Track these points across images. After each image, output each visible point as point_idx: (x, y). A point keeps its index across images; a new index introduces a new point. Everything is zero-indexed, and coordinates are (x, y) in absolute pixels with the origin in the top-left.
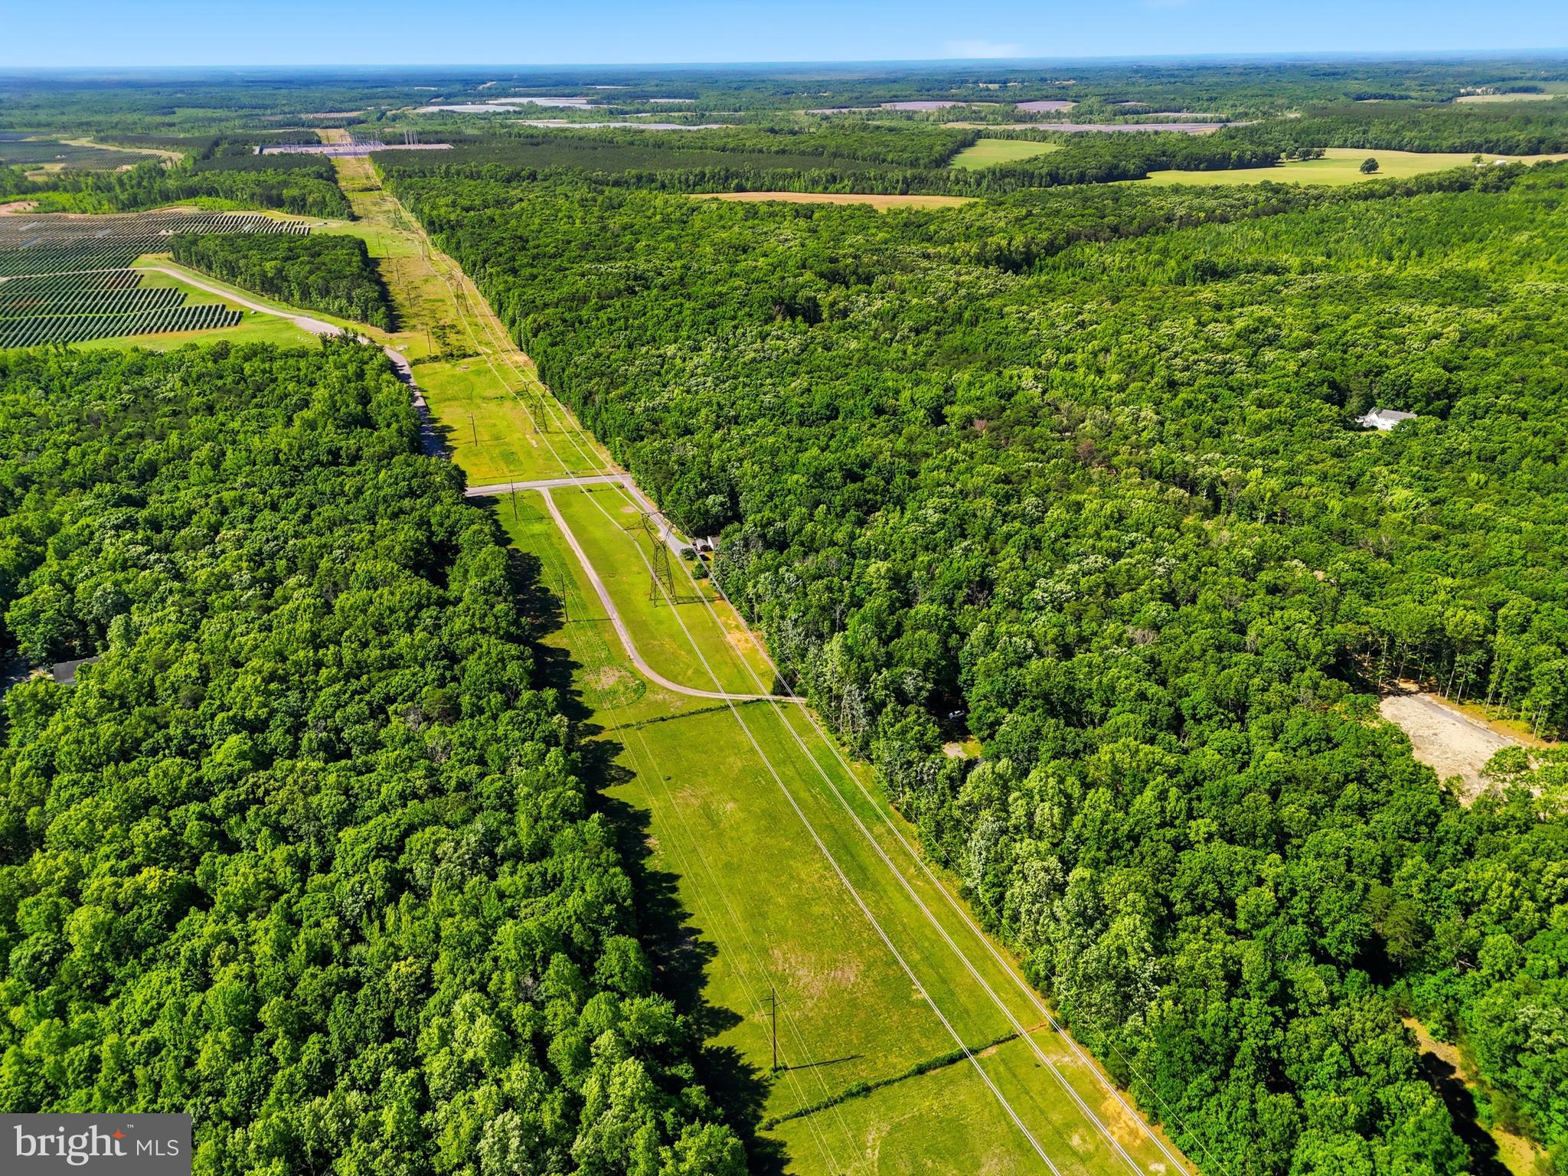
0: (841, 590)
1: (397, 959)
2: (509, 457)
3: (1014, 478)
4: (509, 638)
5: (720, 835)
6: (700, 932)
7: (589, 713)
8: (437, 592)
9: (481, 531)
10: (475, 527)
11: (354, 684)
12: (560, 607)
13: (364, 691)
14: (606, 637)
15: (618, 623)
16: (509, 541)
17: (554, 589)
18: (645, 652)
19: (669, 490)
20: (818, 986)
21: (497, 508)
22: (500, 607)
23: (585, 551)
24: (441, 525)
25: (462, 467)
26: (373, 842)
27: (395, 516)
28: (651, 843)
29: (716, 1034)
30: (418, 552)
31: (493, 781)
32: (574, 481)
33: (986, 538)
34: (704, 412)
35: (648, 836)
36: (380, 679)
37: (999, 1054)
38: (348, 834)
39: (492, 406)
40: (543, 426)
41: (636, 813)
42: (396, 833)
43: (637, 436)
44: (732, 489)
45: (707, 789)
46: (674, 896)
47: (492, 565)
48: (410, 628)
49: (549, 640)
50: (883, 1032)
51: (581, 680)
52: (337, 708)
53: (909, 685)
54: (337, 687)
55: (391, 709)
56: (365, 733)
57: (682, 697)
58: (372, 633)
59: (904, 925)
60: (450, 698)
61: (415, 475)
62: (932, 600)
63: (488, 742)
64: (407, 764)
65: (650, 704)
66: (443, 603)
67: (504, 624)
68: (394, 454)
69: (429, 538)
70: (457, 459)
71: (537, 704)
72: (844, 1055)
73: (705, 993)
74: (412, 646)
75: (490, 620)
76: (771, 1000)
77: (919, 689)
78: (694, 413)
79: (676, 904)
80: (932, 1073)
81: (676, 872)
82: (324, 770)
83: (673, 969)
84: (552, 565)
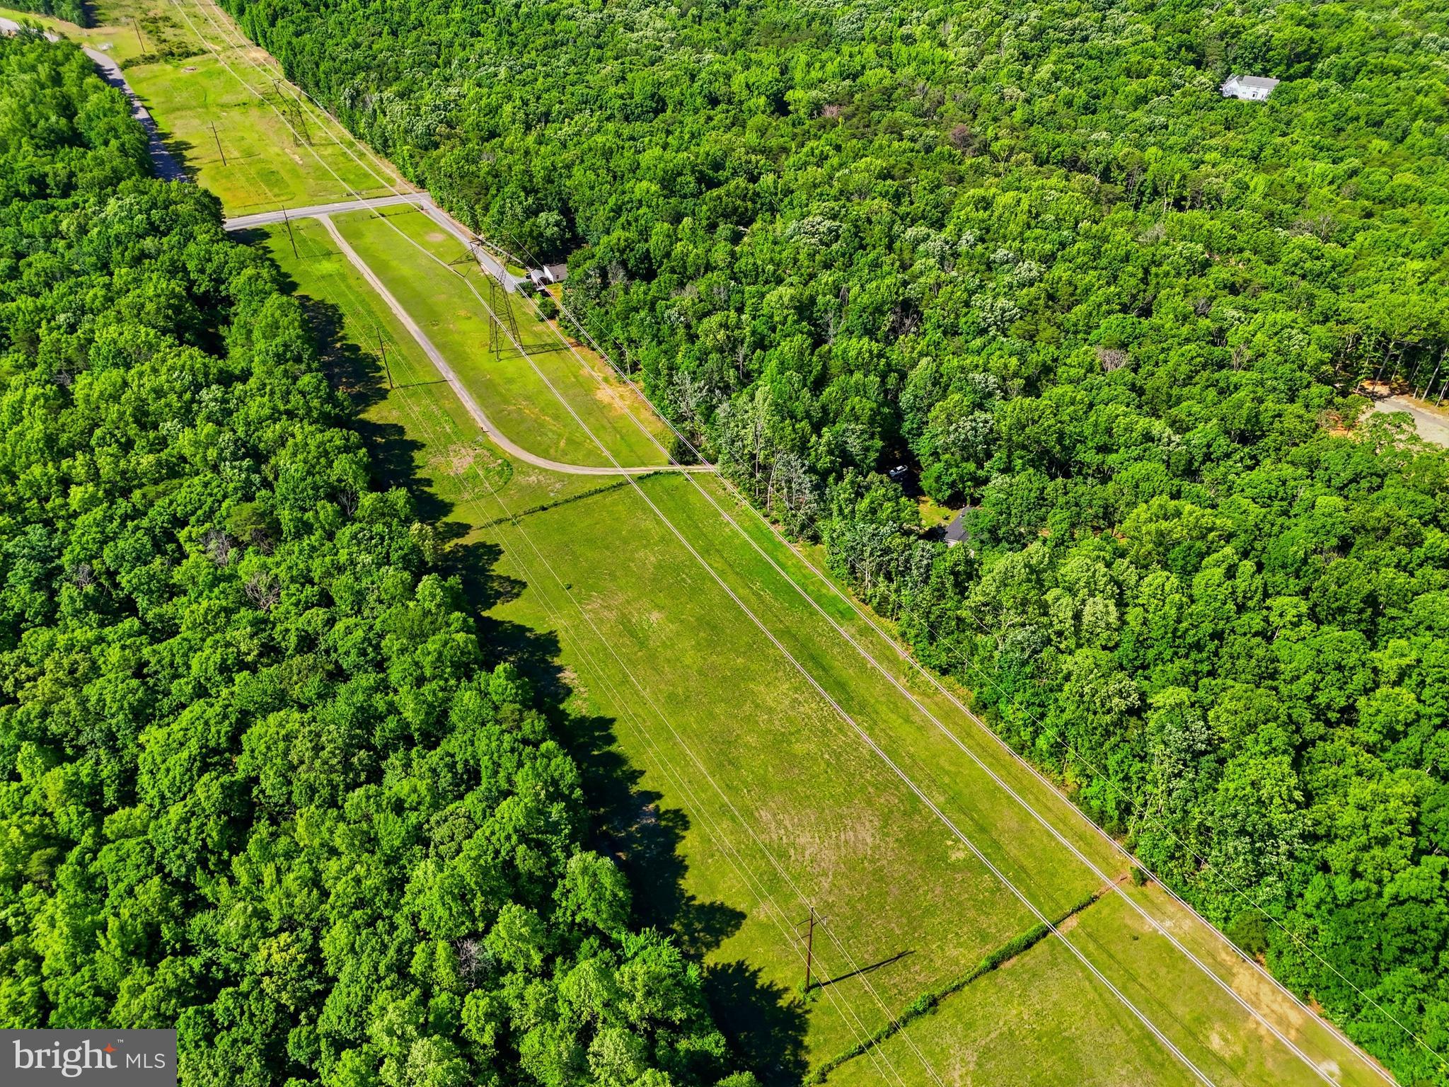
0: (739, 326)
1: (266, 934)
2: (270, 177)
3: (896, 172)
4: (329, 421)
5: (652, 658)
6: (659, 796)
7: (446, 508)
8: (215, 365)
9: (258, 276)
10: (249, 271)
11: (122, 506)
12: (379, 369)
13: (137, 514)
14: (447, 405)
15: (457, 386)
16: (294, 286)
17: (367, 346)
18: (500, 420)
19: (486, 209)
20: (829, 856)
21: (268, 243)
22: (306, 380)
23: (394, 294)
24: (202, 271)
25: (215, 192)
26: (193, 746)
27: (137, 260)
28: (568, 677)
29: (718, 944)
30: (178, 310)
31: (348, 631)
32: (362, 205)
33: (890, 247)
34: (508, 108)
35: (560, 669)
36: (159, 495)
37: (1083, 925)
38: (153, 735)
39: (235, 114)
40: (304, 136)
41: (538, 638)
42: (225, 727)
43: (429, 143)
44: (564, 202)
45: (621, 598)
46: (613, 748)
47: (284, 322)
48: (187, 417)
49: (374, 414)
50: (927, 912)
51: (426, 464)
52: (104, 542)
53: (854, 445)
54: (98, 513)
55: (182, 535)
56: (152, 577)
57: (561, 477)
58: (133, 430)
59: (911, 756)
60: (262, 515)
61: (154, 205)
62: (849, 332)
63: (328, 574)
64: (222, 620)
65: (521, 489)
66: (226, 379)
67: (315, 403)
68: (120, 180)
69: (189, 289)
70: (203, 182)
71: (384, 512)
72: (889, 954)
73: (688, 884)
74: (196, 444)
75: (296, 400)
76: (774, 883)
77: (867, 449)
78: (494, 111)
79: (618, 760)
80: (1007, 965)
81: (609, 715)
82: (100, 640)
83: (637, 856)
84: (356, 314)
